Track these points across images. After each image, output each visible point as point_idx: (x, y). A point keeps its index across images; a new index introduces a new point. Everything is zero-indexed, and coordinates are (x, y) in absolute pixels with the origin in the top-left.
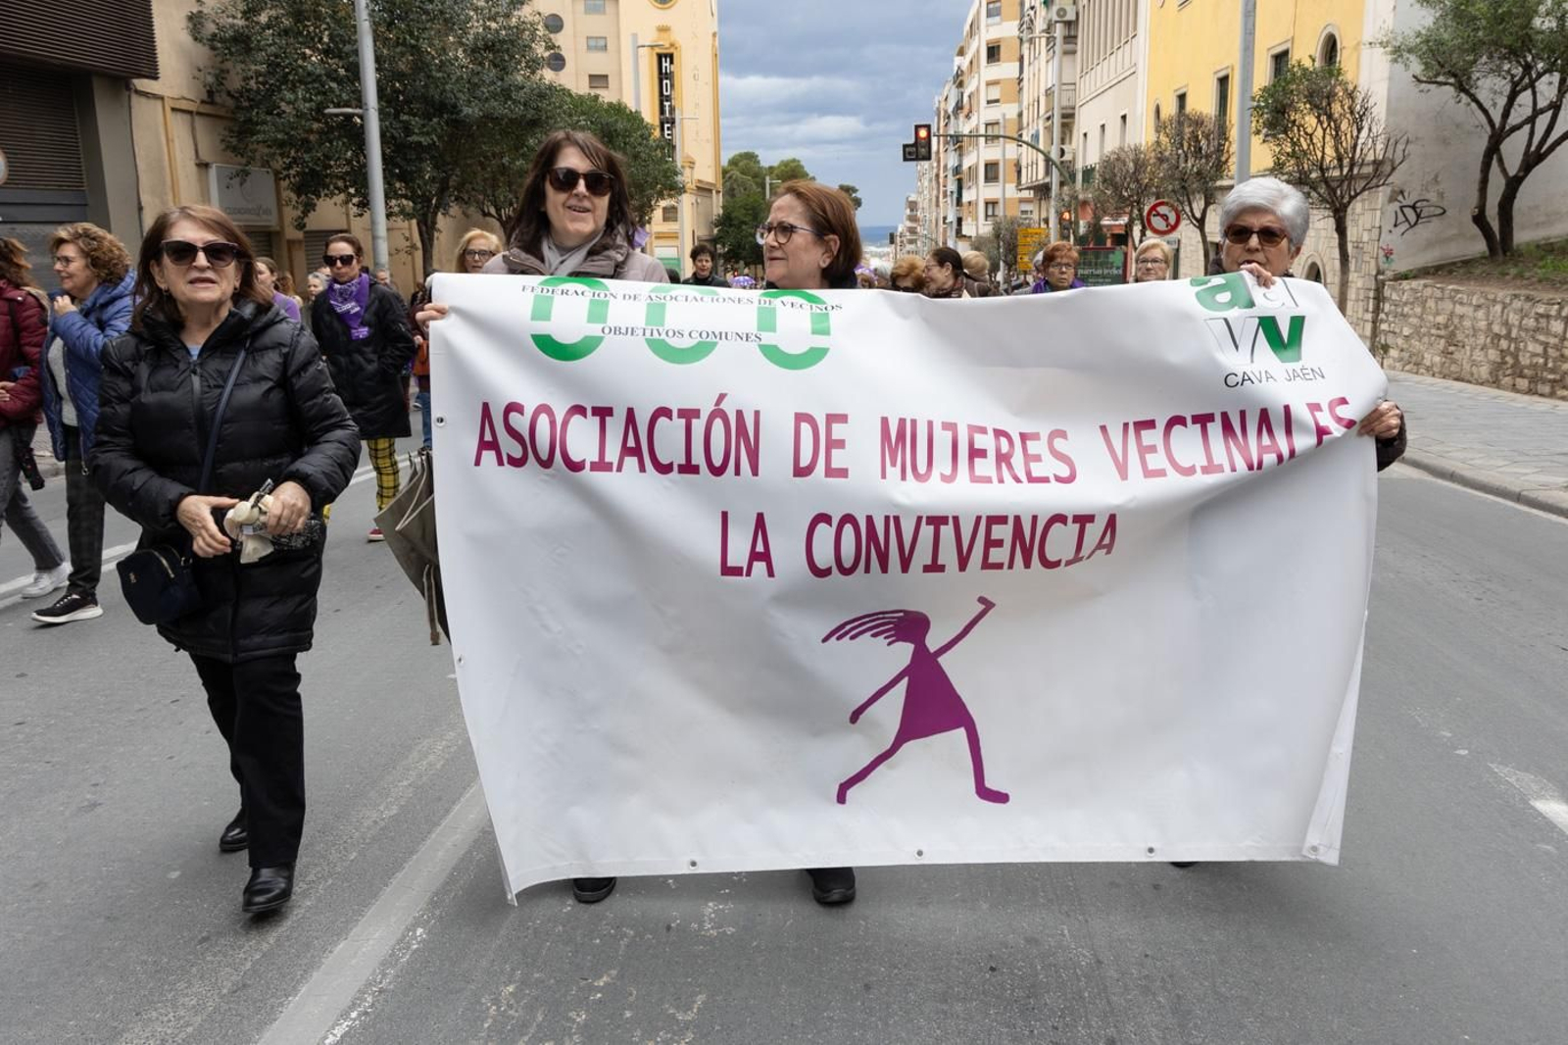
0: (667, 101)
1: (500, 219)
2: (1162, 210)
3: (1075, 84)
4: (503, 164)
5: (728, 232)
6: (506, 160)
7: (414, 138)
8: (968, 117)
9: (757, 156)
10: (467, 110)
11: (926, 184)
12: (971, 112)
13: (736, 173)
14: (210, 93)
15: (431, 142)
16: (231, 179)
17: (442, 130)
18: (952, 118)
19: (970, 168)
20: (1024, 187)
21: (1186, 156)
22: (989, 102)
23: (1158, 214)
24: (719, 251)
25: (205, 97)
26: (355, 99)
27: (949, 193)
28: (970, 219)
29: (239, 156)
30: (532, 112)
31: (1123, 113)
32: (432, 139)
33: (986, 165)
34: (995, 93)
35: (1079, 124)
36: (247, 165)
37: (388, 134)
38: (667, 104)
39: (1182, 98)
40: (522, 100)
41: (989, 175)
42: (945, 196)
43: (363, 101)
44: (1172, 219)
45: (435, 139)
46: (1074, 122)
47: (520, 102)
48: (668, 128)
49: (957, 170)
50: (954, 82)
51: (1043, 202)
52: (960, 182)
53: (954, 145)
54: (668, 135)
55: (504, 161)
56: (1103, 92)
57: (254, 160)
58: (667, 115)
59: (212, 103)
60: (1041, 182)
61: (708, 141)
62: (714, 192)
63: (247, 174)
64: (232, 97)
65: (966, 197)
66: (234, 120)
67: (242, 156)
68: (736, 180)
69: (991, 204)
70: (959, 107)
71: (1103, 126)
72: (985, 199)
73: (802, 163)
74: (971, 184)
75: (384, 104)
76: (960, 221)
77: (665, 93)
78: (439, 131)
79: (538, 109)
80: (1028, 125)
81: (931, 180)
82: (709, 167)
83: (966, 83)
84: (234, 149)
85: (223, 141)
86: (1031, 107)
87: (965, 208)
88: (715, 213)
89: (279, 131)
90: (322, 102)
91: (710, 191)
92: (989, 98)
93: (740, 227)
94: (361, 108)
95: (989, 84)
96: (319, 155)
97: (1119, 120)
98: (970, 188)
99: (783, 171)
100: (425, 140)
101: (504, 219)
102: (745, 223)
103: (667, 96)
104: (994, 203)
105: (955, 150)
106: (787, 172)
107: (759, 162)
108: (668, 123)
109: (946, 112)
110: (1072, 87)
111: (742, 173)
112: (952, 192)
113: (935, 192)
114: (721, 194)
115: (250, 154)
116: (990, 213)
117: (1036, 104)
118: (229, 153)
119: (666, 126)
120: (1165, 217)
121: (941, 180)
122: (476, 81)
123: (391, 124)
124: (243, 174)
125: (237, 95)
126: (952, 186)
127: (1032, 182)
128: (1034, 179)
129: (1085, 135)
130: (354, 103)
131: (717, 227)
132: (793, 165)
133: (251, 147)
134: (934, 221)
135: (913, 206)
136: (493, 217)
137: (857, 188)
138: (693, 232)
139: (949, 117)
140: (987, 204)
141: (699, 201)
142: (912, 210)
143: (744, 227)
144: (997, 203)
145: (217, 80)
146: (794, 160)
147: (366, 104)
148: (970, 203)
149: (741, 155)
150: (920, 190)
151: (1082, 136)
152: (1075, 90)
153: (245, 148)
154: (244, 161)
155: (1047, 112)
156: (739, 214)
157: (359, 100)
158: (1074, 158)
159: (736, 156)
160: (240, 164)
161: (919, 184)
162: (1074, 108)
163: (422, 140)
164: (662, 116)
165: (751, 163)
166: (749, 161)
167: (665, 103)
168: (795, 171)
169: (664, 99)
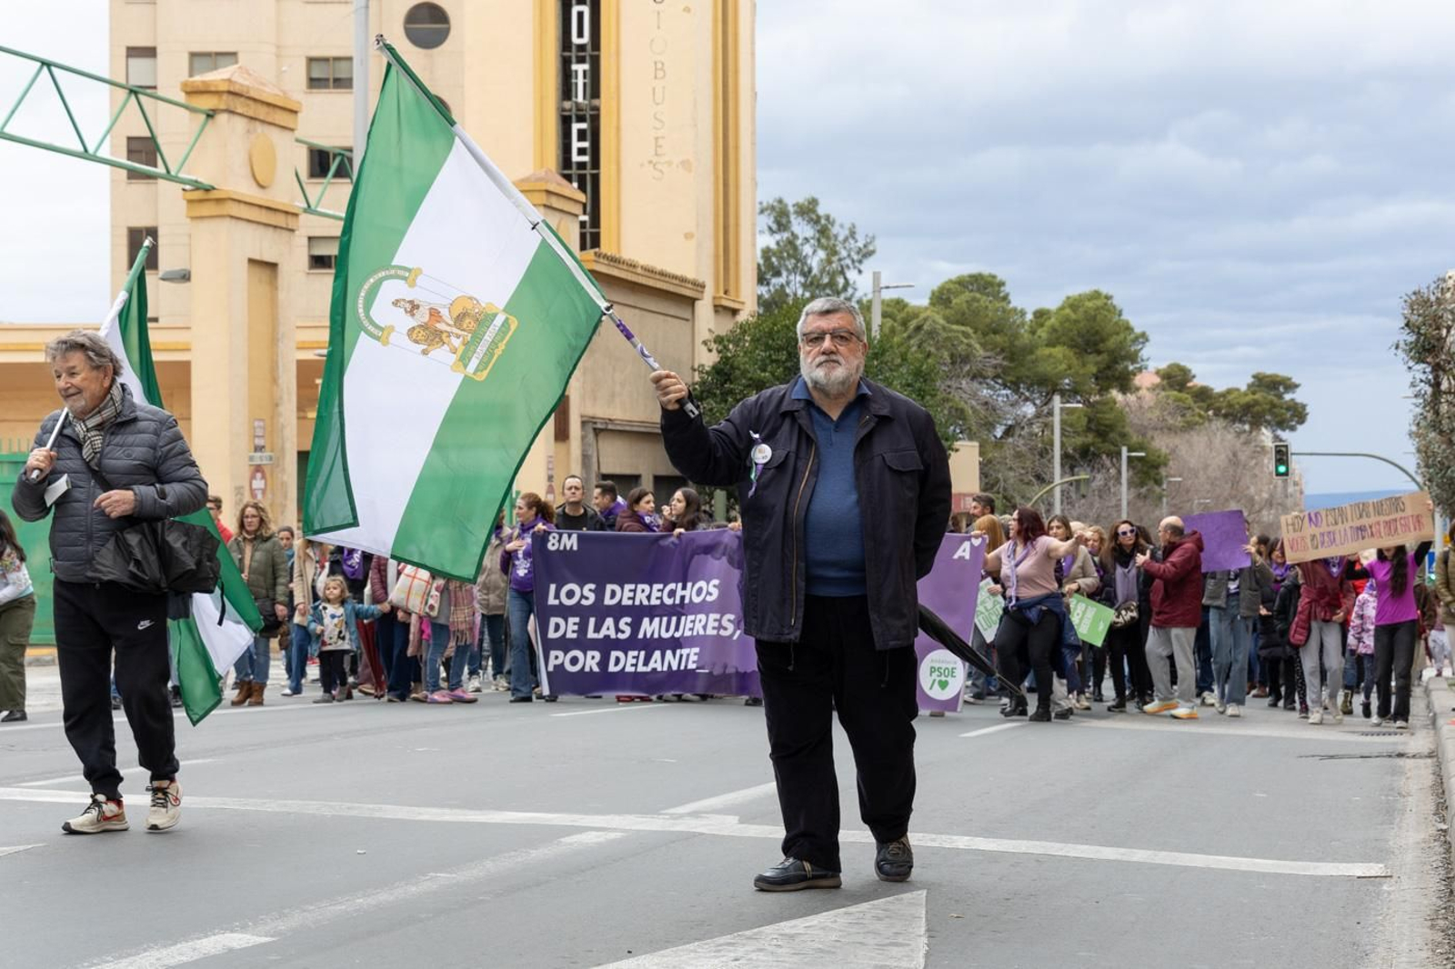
0: (581, 60)
9: (1002, 284)
38: (580, 68)
48: (582, 135)
54: (582, 151)
58: (580, 99)
77: (575, 40)
99: (1067, 319)
103: (579, 47)
106: (1076, 321)
107: (1005, 298)
108: (581, 119)
111: (954, 318)
119: (576, 127)
146: (1096, 295)
149: (961, 282)
159: (951, 281)
164: (567, 105)
165: (984, 300)
166: (978, 295)
167: (574, 67)
168: (1094, 318)
169: (573, 54)
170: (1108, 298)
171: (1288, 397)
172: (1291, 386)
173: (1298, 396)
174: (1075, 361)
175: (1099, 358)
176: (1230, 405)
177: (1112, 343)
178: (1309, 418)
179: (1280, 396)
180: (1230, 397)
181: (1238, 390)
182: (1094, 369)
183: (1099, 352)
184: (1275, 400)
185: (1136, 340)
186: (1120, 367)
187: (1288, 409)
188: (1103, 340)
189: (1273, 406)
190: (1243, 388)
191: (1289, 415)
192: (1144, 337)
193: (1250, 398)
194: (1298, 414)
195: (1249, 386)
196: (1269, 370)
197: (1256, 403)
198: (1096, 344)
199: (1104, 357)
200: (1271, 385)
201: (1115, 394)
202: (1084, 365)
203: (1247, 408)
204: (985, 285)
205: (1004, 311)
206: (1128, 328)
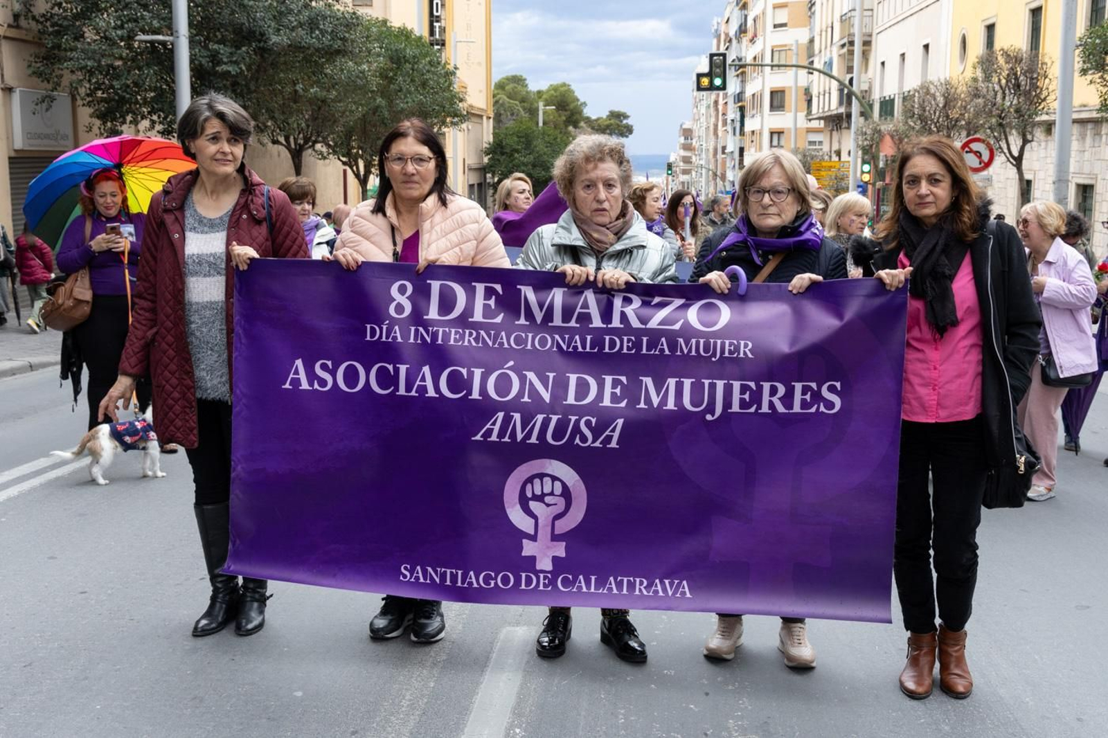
0: (437, 21)
1: (288, 147)
2: (975, 146)
3: (872, 10)
4: (296, 91)
5: (499, 160)
6: (299, 87)
7: (224, 68)
8: (752, 41)
9: (525, 80)
10: (274, 39)
11: (703, 110)
12: (755, 36)
13: (503, 97)
14: (16, 16)
15: (239, 71)
16: (37, 104)
17: (250, 58)
18: (734, 42)
19: (754, 95)
20: (815, 117)
21: (1004, 93)
22: (775, 26)
23: (971, 151)
24: (488, 181)
25: (11, 20)
26: (166, 26)
27: (729, 121)
28: (753, 150)
29: (46, 82)
30: (340, 42)
31: (925, 43)
32: (241, 68)
33: (772, 93)
34: (782, 17)
35: (876, 51)
36: (52, 91)
37: (196, 62)
38: (436, 25)
39: (991, 28)
40: (329, 30)
41: (775, 104)
42: (725, 123)
43: (174, 30)
44: (986, 157)
45: (244, 68)
46: (870, 50)
47: (327, 32)
49: (739, 97)
50: (737, 4)
51: (834, 133)
52: (742, 109)
53: (736, 71)
55: (297, 88)
56: (903, 19)
57: (60, 86)
58: (437, 37)
59: (18, 27)
60: (835, 112)
61: (479, 64)
62: (485, 118)
63: (53, 99)
64: (38, 21)
65: (750, 125)
66: (40, 44)
67: (48, 82)
68: (502, 105)
69: (776, 134)
70: (742, 30)
71: (903, 55)
72: (770, 129)
73: (573, 87)
74: (755, 112)
75: (194, 32)
76: (742, 150)
77: (435, 13)
78: (247, 59)
79: (344, 39)
80: (820, 51)
81: (708, 107)
82: (481, 91)
83: (750, 5)
84: (38, 74)
85: (29, 66)
86: (824, 33)
87: (748, 138)
88: (485, 139)
89: (89, 59)
90: (132, 30)
91: (481, 117)
92: (776, 23)
93: (512, 155)
94: (172, 35)
95: (776, 7)
96: (128, 82)
97: (922, 48)
98: (753, 116)
99: (552, 95)
100: (232, 69)
101: (293, 146)
102: (517, 151)
103: (437, 17)
104: (780, 133)
105: (738, 76)
106: (556, 97)
107: (526, 86)
108: (438, 45)
109: (727, 35)
110: (869, 13)
111: (508, 97)
112: (733, 121)
113: (713, 120)
114: (491, 120)
115: (56, 79)
116: (775, 142)
117: (830, 30)
118: (35, 80)
119: (436, 48)
120: (978, 154)
121: (720, 107)
122: (283, 9)
123: (200, 51)
124: (48, 100)
125: (41, 20)
126: (733, 114)
127: (823, 112)
128: (826, 109)
129: (883, 63)
130: (165, 30)
131: (488, 154)
132: (563, 89)
133: (58, 72)
134: (711, 151)
135: (687, 133)
136: (282, 144)
137: (628, 114)
138: (464, 160)
139: (730, 41)
140: (772, 133)
141: (470, 127)
142: (686, 138)
143: (516, 155)
144: (783, 132)
145: (25, 6)
146: (564, 85)
147: (177, 31)
148: (753, 132)
149: (507, 79)
150: (697, 118)
151: (879, 65)
152: (872, 16)
153: (51, 74)
154: (50, 86)
155: (842, 39)
156: (512, 141)
157: (170, 27)
158: (870, 88)
159: (503, 78)
160: (45, 89)
161: (695, 110)
162: (870, 35)
163: (230, 69)
164: (432, 38)
165: (519, 88)
166: (516, 85)
167: (435, 24)
168: (564, 95)
169: (434, 19)
170: (569, 86)
171: (625, 122)
172: (626, 117)
173: (629, 121)
174: (556, 115)
175: (567, 113)
176: (599, 126)
177: (572, 106)
178: (634, 132)
179: (621, 122)
180: (599, 122)
181: (602, 118)
182: (564, 118)
183: (566, 110)
184: (619, 123)
185: (582, 104)
186: (575, 118)
187: (625, 127)
188: (568, 105)
189: (619, 126)
190: (605, 117)
191: (625, 130)
192: (585, 104)
193: (608, 122)
194: (628, 130)
195: (608, 116)
196: (616, 109)
197: (611, 125)
198: (564, 106)
199: (569, 113)
200: (617, 116)
201: (571, 128)
202: (560, 116)
203: (608, 127)
204: (518, 80)
205: (527, 92)
206: (578, 100)
